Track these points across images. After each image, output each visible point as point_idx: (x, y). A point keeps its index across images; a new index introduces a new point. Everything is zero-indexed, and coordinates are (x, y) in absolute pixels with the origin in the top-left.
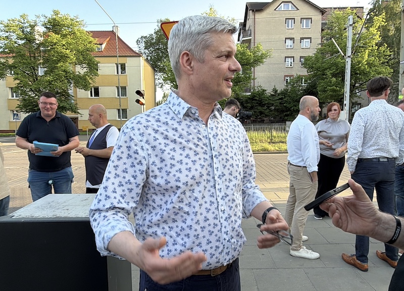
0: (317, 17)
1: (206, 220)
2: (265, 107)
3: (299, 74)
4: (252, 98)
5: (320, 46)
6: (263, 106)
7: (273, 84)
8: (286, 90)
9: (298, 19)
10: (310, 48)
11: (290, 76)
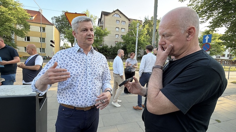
0: (127, 21)
1: (82, 89)
2: (108, 53)
3: (120, 41)
4: (103, 49)
5: (128, 32)
6: (107, 52)
7: (111, 44)
8: (116, 47)
9: (121, 21)
10: (125, 32)
11: (117, 42)
